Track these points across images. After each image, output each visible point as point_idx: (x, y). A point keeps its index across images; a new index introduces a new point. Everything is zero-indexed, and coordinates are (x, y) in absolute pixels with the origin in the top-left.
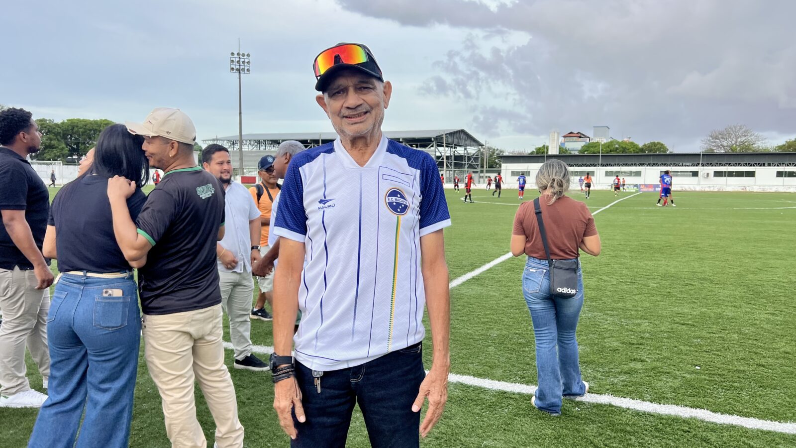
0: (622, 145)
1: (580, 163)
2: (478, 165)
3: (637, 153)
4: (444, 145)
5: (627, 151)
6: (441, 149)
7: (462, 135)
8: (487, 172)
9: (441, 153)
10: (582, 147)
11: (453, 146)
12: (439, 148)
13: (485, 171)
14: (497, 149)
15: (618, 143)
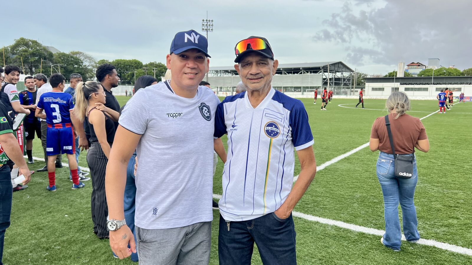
0: (448, 71)
1: (418, 83)
2: (350, 84)
3: (459, 76)
4: (328, 71)
5: (452, 74)
6: (326, 74)
7: (340, 65)
8: (356, 88)
9: (326, 76)
10: (420, 72)
11: (334, 72)
12: (325, 73)
13: (354, 88)
14: (363, 74)
15: (445, 69)
